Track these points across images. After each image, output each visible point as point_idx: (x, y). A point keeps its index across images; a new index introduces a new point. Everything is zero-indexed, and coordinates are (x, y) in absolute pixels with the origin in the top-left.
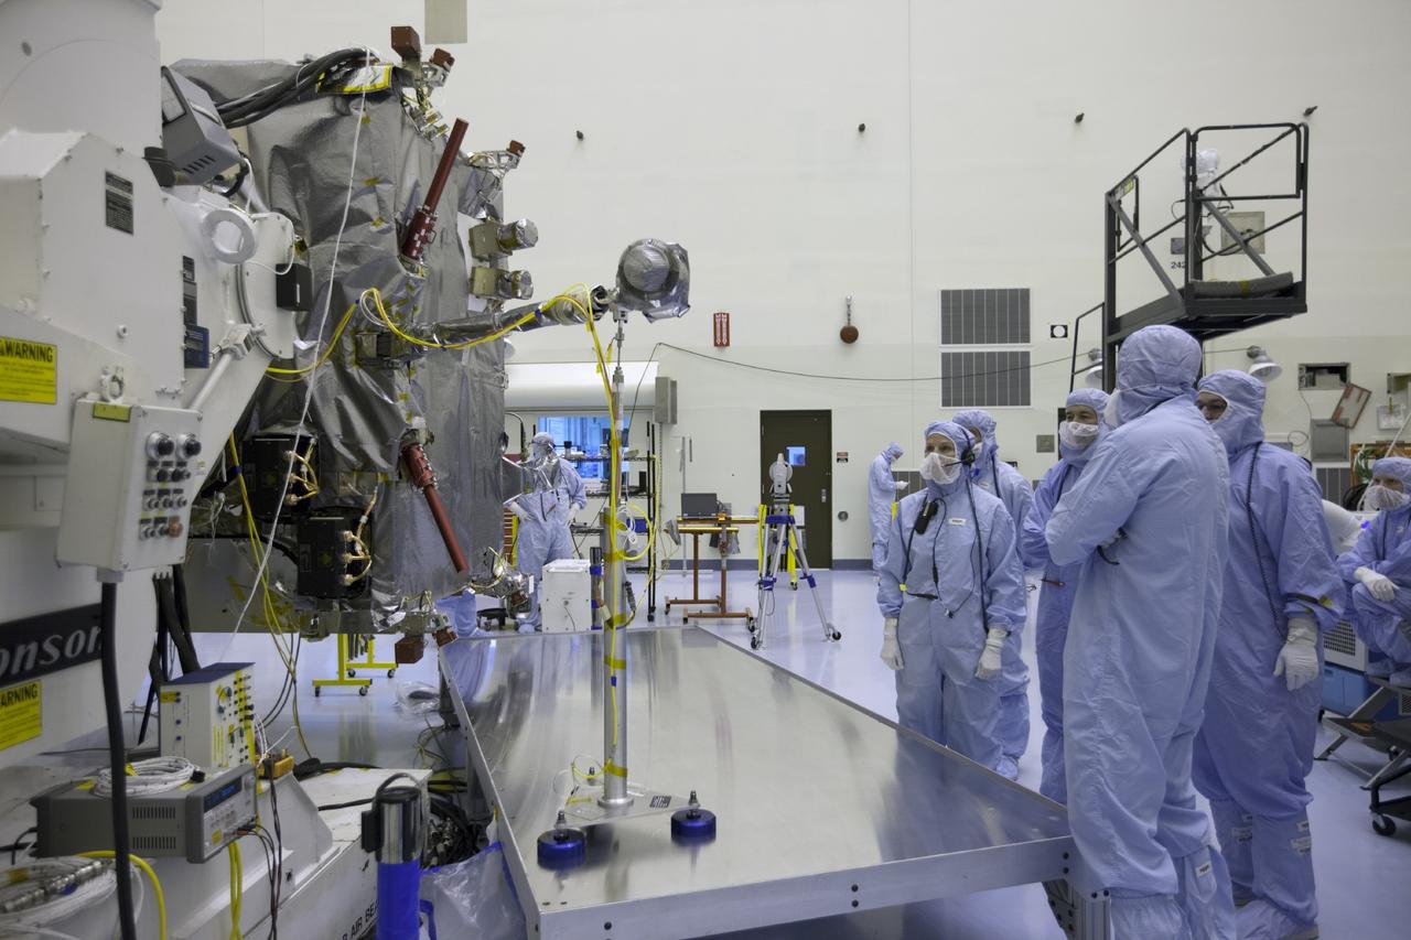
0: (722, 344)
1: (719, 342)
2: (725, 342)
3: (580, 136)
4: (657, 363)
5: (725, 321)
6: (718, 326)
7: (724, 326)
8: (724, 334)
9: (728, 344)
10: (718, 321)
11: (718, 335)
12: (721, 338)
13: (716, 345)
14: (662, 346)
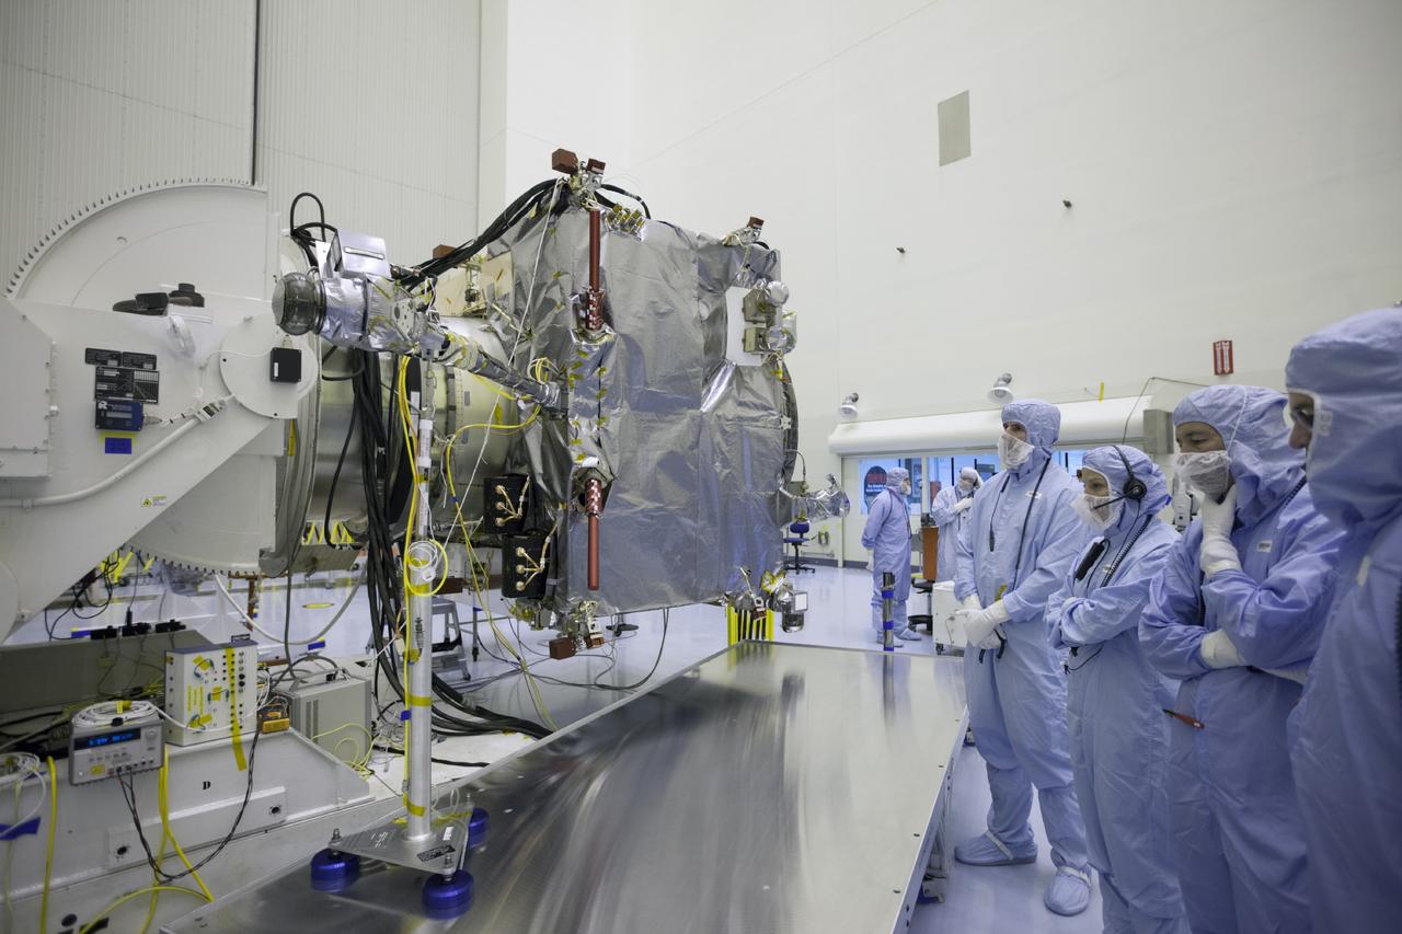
0: (1223, 372)
1: (1219, 371)
2: (1227, 369)
3: (1068, 204)
4: (1149, 397)
5: (1226, 349)
6: (1219, 354)
7: (1226, 353)
8: (1226, 362)
9: (1231, 371)
10: (1218, 349)
11: (1219, 363)
12: (1223, 366)
13: (1216, 373)
14: (1156, 381)
